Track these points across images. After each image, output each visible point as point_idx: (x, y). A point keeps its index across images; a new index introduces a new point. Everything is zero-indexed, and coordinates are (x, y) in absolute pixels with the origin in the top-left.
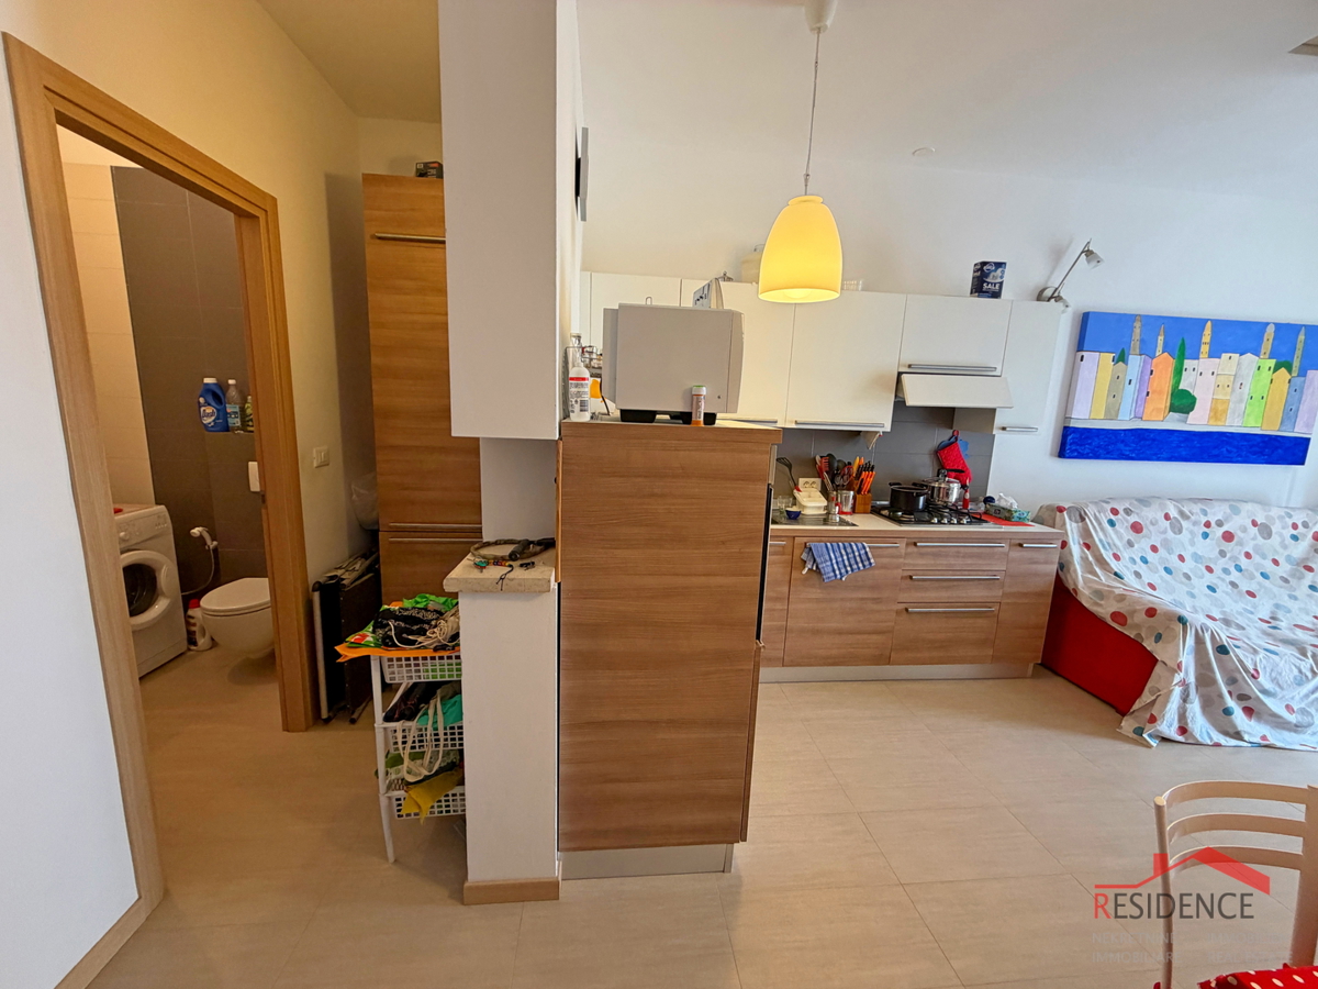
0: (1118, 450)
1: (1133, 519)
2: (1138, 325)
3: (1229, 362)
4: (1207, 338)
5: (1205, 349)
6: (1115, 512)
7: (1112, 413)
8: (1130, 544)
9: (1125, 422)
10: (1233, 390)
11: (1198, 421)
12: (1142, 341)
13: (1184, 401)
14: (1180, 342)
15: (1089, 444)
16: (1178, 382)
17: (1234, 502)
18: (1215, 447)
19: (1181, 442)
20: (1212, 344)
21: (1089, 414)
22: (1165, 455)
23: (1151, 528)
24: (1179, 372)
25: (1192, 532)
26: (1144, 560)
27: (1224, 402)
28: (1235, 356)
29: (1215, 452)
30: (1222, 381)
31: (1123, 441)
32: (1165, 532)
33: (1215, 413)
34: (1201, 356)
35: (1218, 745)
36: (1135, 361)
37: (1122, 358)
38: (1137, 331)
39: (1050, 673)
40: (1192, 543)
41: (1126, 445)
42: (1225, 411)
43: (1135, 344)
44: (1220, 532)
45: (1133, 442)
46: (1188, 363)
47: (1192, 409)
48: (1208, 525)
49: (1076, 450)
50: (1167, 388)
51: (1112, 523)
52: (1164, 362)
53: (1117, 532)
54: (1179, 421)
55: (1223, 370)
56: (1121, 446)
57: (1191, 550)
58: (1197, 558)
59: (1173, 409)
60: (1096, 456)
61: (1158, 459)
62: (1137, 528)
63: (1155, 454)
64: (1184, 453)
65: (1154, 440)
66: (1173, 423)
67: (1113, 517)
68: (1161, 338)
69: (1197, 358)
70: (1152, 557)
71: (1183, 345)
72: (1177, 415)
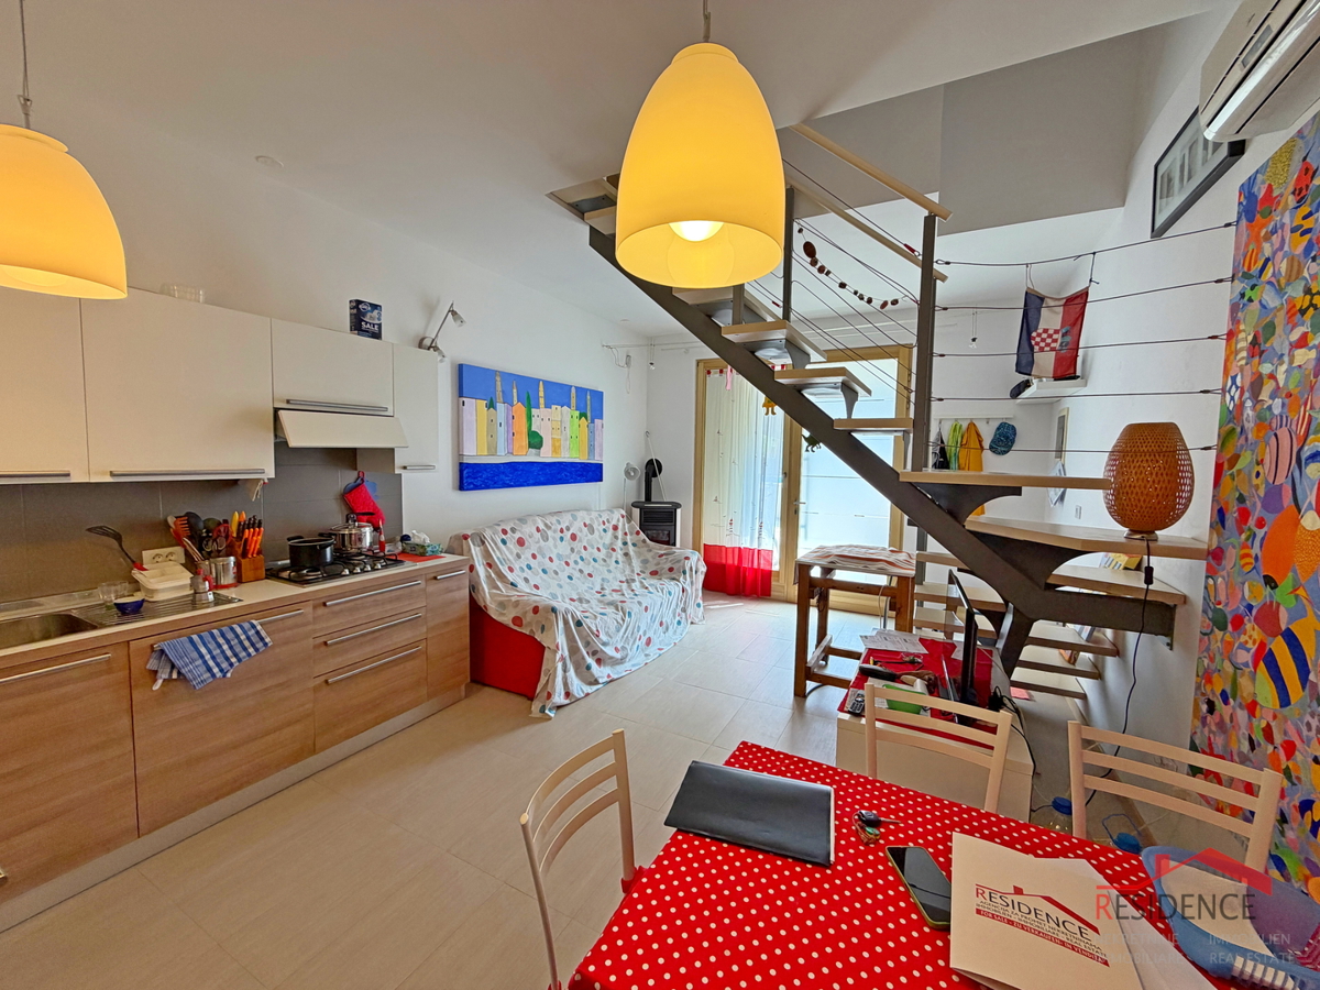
1: (517, 535)
2: (498, 379)
3: (556, 412)
4: (541, 393)
5: (542, 401)
6: (505, 532)
7: (492, 451)
8: (519, 556)
9: (502, 458)
10: (561, 432)
11: (546, 455)
12: (503, 392)
13: (536, 440)
14: (527, 395)
15: (481, 477)
16: (531, 426)
17: (573, 511)
19: (539, 471)
20: (545, 398)
21: (475, 453)
23: (530, 540)
24: (529, 417)
25: (554, 539)
26: (529, 567)
27: (558, 440)
28: (559, 408)
30: (555, 425)
31: (503, 473)
32: (538, 542)
33: (556, 449)
34: (540, 406)
35: (587, 695)
36: (501, 407)
37: (491, 405)
38: (499, 383)
39: (479, 686)
40: (556, 546)
41: (506, 476)
42: (560, 446)
43: (499, 394)
44: (568, 534)
45: (510, 473)
46: (534, 411)
47: (542, 446)
48: (562, 531)
49: (471, 483)
50: (525, 430)
51: (504, 542)
52: (519, 409)
53: (508, 549)
54: (536, 455)
55: (554, 417)
56: (502, 477)
57: (555, 551)
58: (559, 556)
59: (530, 446)
60: (487, 487)
61: (528, 485)
62: (521, 542)
63: (526, 481)
66: (531, 456)
67: (504, 537)
68: (515, 391)
69: (538, 407)
70: (533, 563)
71: (528, 397)
72: (533, 451)
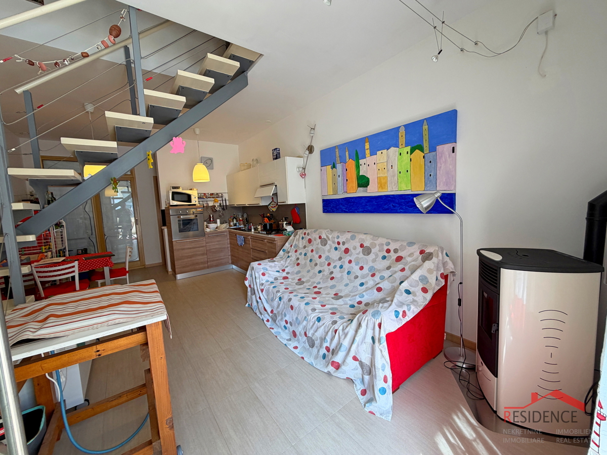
0: (341, 208)
2: (337, 150)
3: (382, 156)
4: (367, 146)
5: (368, 152)
7: (335, 192)
9: (341, 195)
10: (388, 170)
11: (373, 191)
12: (340, 156)
14: (355, 152)
15: (330, 206)
16: (359, 172)
18: (385, 205)
19: (367, 202)
20: (370, 148)
21: (327, 193)
22: (360, 210)
23: (314, 242)
24: (358, 167)
27: (384, 178)
28: (385, 151)
29: (386, 207)
30: (380, 166)
31: (342, 204)
32: (318, 244)
33: (381, 185)
34: (367, 156)
36: (339, 166)
37: (334, 167)
38: (337, 153)
41: (343, 206)
42: (386, 183)
43: (338, 159)
44: (343, 248)
45: (346, 204)
46: (361, 162)
47: (368, 185)
49: (326, 209)
50: (355, 176)
52: (351, 163)
54: (363, 191)
55: (379, 160)
56: (341, 206)
59: (359, 186)
61: (358, 212)
63: (356, 210)
64: (369, 208)
65: (354, 202)
66: (361, 193)
68: (347, 153)
69: (365, 157)
70: (309, 254)
71: (357, 153)
72: (361, 189)
